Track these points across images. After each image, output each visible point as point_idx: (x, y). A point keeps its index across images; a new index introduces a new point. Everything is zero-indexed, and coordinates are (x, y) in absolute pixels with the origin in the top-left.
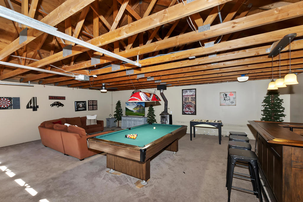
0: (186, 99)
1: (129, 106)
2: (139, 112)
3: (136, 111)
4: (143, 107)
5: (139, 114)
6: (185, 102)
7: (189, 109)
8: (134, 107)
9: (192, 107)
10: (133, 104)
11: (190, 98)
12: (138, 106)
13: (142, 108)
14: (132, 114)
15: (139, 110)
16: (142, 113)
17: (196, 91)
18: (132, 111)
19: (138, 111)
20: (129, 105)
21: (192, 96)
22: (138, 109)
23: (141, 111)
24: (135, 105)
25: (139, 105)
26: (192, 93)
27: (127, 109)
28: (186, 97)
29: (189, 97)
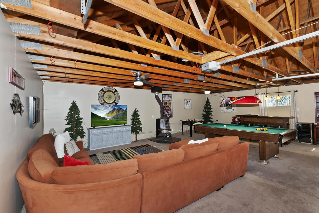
0: (165, 103)
1: (98, 111)
2: (117, 118)
3: (110, 117)
4: (123, 110)
5: (115, 122)
6: (164, 106)
7: (168, 112)
8: (107, 111)
9: (169, 110)
10: (106, 107)
11: (168, 103)
12: (114, 109)
13: (121, 112)
14: (104, 122)
15: (117, 115)
16: (121, 120)
17: (172, 96)
18: (104, 118)
19: (114, 118)
20: (100, 110)
21: (169, 101)
22: (115, 114)
23: (120, 117)
24: (110, 109)
25: (116, 108)
26: (169, 98)
27: (93, 115)
28: (165, 101)
29: (167, 101)
